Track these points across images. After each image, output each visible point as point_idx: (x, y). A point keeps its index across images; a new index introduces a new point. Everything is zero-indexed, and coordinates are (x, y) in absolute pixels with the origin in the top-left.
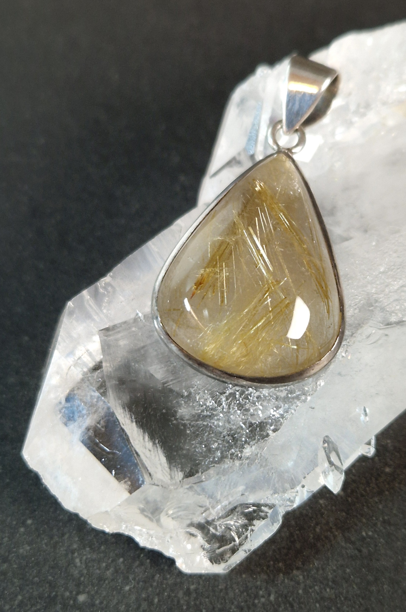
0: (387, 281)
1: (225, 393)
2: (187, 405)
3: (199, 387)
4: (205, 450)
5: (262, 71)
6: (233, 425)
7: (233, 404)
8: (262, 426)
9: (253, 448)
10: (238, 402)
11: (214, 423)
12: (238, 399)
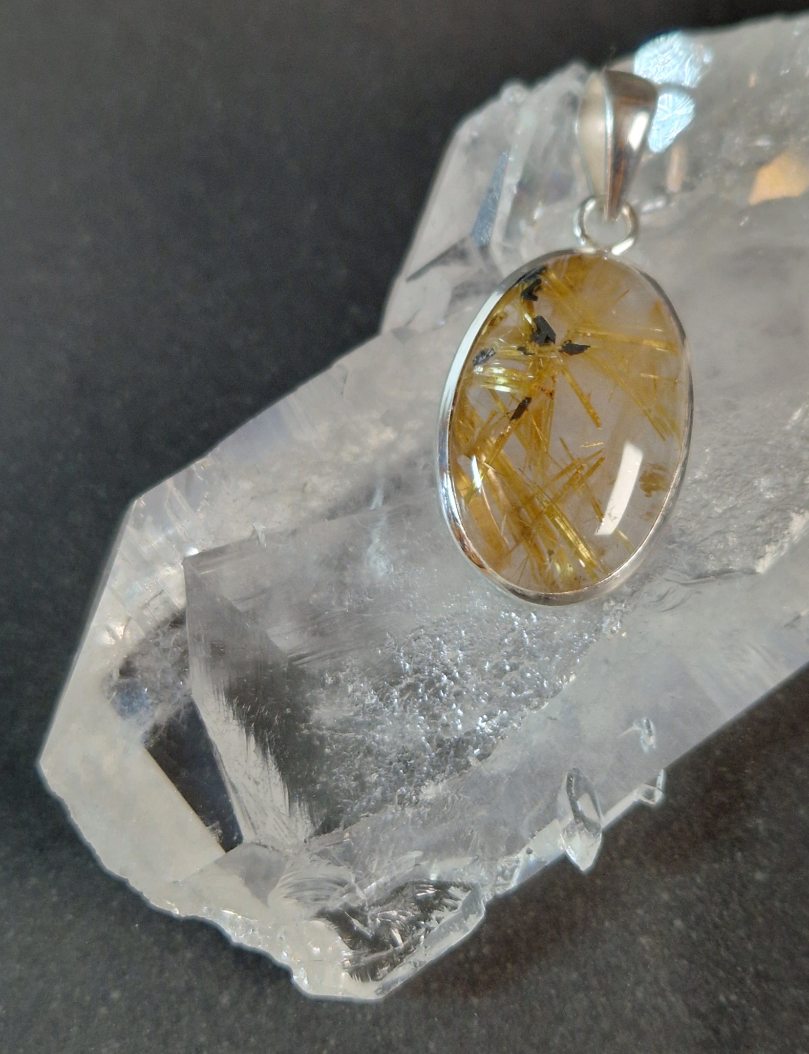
0: (705, 497)
1: (399, 683)
2: (330, 701)
3: (354, 671)
4: (354, 785)
5: (512, 93)
6: (410, 741)
7: (411, 703)
8: (460, 746)
9: (440, 786)
10: (421, 700)
11: (374, 737)
12: (420, 696)
